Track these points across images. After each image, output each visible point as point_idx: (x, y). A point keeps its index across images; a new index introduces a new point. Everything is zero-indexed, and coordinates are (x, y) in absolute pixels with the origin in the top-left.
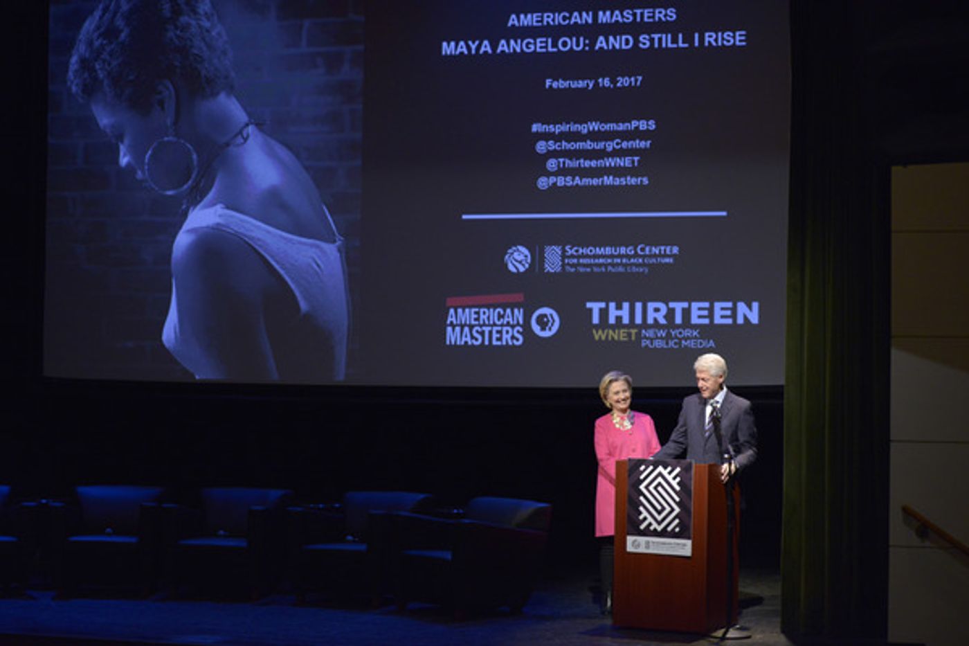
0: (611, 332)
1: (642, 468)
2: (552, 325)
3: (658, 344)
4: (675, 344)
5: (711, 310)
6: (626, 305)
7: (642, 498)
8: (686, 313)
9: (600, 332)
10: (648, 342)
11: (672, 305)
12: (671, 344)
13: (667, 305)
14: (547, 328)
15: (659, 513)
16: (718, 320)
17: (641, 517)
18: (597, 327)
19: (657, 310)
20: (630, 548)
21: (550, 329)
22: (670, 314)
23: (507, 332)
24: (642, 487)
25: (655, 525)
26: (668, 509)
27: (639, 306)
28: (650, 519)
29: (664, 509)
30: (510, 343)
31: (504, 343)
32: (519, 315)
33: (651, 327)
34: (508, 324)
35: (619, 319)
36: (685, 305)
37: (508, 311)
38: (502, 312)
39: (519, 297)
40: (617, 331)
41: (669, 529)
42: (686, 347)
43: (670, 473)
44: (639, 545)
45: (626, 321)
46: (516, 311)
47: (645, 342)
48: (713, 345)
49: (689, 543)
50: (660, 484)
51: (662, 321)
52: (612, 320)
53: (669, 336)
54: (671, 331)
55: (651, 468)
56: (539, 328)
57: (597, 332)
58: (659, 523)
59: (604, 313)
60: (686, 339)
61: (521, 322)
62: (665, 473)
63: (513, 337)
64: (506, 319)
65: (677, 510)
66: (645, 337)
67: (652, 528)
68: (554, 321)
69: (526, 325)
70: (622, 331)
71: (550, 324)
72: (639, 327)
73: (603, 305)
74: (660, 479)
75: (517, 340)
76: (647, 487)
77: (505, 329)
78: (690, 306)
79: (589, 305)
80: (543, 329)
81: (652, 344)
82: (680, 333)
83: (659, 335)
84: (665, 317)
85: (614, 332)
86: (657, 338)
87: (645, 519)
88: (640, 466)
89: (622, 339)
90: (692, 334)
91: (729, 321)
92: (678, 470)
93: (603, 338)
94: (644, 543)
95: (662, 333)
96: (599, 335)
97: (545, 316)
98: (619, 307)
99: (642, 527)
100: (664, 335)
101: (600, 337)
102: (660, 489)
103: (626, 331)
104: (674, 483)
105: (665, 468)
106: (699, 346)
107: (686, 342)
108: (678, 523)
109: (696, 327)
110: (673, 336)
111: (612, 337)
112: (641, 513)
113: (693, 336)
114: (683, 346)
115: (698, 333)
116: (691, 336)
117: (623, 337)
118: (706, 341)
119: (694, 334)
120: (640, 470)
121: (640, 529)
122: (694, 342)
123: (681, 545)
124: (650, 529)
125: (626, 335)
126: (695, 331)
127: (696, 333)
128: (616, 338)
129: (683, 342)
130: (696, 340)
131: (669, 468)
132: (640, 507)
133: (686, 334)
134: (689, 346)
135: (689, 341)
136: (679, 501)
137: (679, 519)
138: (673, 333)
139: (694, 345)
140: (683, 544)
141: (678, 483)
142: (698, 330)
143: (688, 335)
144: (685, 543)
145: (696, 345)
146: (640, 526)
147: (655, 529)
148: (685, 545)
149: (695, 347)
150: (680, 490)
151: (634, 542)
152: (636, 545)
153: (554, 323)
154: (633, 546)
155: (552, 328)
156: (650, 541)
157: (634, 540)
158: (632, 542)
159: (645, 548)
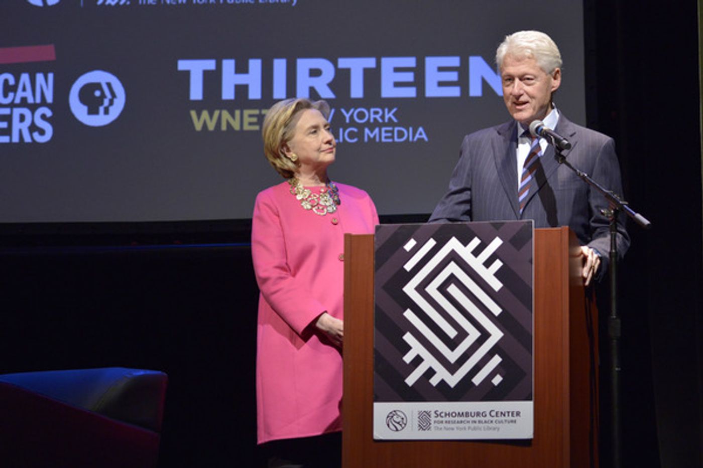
0: (226, 115)
1: (410, 245)
2: (111, 103)
4: (351, 135)
5: (419, 72)
6: (255, 65)
7: (409, 314)
8: (372, 78)
9: (205, 114)
11: (343, 63)
12: (344, 135)
13: (335, 64)
14: (101, 109)
15: (452, 344)
16: (432, 91)
17: (408, 358)
18: (199, 106)
19: (315, 73)
20: (381, 431)
21: (106, 111)
22: (341, 80)
23: (22, 118)
24: (410, 289)
25: (441, 374)
26: (474, 334)
27: (280, 66)
28: (429, 361)
29: (463, 334)
30: (27, 139)
31: (16, 139)
32: (46, 85)
34: (24, 103)
35: (242, 90)
36: (370, 63)
37: (25, 78)
38: (12, 81)
39: (48, 52)
40: (237, 113)
41: (477, 380)
42: (372, 140)
43: (476, 252)
44: (403, 424)
45: (255, 93)
46: (40, 77)
48: (424, 136)
49: (526, 408)
50: (452, 279)
51: (326, 93)
52: (228, 94)
53: (338, 122)
54: (343, 111)
55: (431, 243)
56: (85, 109)
57: (199, 116)
58: (452, 368)
59: (212, 80)
60: (372, 126)
61: (49, 99)
62: (465, 252)
63: (33, 128)
64: (20, 94)
65: (496, 334)
67: (434, 381)
68: (114, 96)
69: (60, 106)
70: (247, 112)
71: (106, 102)
73: (210, 65)
74: (453, 268)
75: (42, 132)
76: (421, 289)
77: (17, 112)
78: (379, 64)
79: (183, 65)
80: (93, 111)
82: (361, 115)
84: (331, 85)
85: (233, 116)
87: (418, 360)
88: (406, 241)
89: (247, 127)
90: (383, 117)
91: (455, 92)
92: (497, 243)
93: (211, 126)
94: (416, 415)
96: (202, 121)
97: (98, 86)
98: (242, 68)
99: (411, 380)
101: (205, 125)
102: (453, 289)
103: (256, 112)
104: (489, 275)
105: (465, 243)
106: (396, 140)
107: (372, 132)
108: (500, 364)
109: (390, 103)
110: (347, 121)
111: (228, 124)
112: (408, 348)
113: (386, 121)
114: (366, 139)
115: (394, 114)
116: (380, 121)
117: (251, 124)
118: (411, 129)
119: (387, 117)
120: (405, 250)
121: (406, 385)
122: (386, 132)
123: (507, 414)
124: (430, 385)
125: (255, 120)
126: (389, 112)
127: (391, 115)
128: (236, 126)
129: (367, 131)
130: (390, 129)
131: (476, 242)
132: (404, 334)
133: (372, 116)
134: (377, 139)
135: (377, 131)
136: (501, 314)
137: (500, 355)
138: (347, 116)
139: (386, 137)
140: (513, 413)
141: (497, 275)
142: (394, 110)
143: (375, 119)
144: (516, 410)
145: (392, 137)
146: (405, 379)
147: (443, 383)
148: (518, 414)
149: (390, 140)
150: (501, 289)
151: (392, 417)
152: (398, 423)
153: (115, 101)
154: (388, 425)
155: (111, 109)
156: (430, 412)
157: (391, 413)
158: (386, 416)
159: (419, 429)
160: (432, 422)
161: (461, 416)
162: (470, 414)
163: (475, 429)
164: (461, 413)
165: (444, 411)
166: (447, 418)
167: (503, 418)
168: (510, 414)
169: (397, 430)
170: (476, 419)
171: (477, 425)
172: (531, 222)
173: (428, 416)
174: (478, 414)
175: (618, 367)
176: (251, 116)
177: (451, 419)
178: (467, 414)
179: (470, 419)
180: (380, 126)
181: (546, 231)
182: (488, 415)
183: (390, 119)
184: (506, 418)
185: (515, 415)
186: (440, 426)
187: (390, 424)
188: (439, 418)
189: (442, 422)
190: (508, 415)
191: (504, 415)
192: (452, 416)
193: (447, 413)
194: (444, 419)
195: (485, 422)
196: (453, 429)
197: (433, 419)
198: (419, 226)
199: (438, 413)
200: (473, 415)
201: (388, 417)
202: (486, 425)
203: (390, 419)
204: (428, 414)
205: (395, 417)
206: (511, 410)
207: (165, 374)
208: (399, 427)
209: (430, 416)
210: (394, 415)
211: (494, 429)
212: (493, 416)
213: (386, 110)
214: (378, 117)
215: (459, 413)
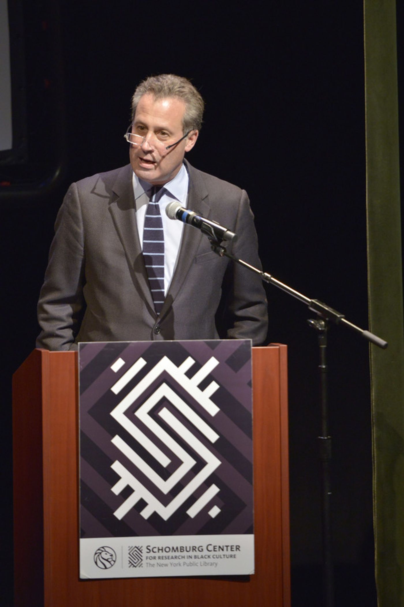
1: (118, 365)
7: (117, 441)
15: (165, 473)
17: (117, 489)
20: (88, 569)
24: (118, 414)
25: (154, 506)
26: (189, 463)
28: (140, 492)
29: (176, 463)
41: (193, 512)
43: (190, 374)
44: (112, 561)
49: (247, 542)
50: (164, 402)
55: (141, 363)
58: (165, 500)
62: (178, 373)
65: (213, 463)
67: (146, 514)
74: (165, 390)
76: (130, 413)
87: (128, 491)
88: (113, 360)
92: (212, 364)
94: (126, 552)
99: (120, 513)
102: (165, 414)
104: (204, 399)
105: (178, 363)
108: (218, 495)
112: (116, 478)
120: (112, 371)
121: (115, 518)
123: (225, 548)
124: (142, 518)
131: (189, 362)
132: (112, 463)
136: (218, 441)
137: (218, 486)
140: (232, 547)
141: (214, 398)
144: (235, 544)
146: (114, 512)
147: (155, 515)
148: (238, 548)
150: (218, 414)
151: (100, 553)
152: (107, 560)
154: (96, 563)
156: (142, 547)
157: (99, 550)
158: (94, 553)
159: (130, 567)
160: (144, 558)
161: (175, 552)
162: (185, 549)
163: (191, 564)
164: (175, 548)
165: (157, 546)
166: (161, 554)
167: (221, 553)
168: (229, 548)
169: (106, 568)
170: (192, 554)
171: (193, 560)
172: (250, 341)
173: (139, 552)
174: (194, 549)
177: (164, 554)
178: (182, 549)
179: (185, 554)
181: (263, 350)
182: (205, 548)
184: (225, 552)
185: (235, 549)
186: (153, 562)
187: (99, 562)
188: (152, 554)
189: (155, 558)
190: (227, 550)
191: (223, 550)
192: (166, 551)
193: (160, 548)
194: (157, 555)
195: (202, 557)
196: (166, 565)
197: (144, 554)
198: (128, 344)
199: (150, 548)
200: (188, 550)
201: (96, 554)
202: (202, 560)
203: (98, 556)
204: (139, 549)
205: (103, 555)
206: (230, 544)
208: (108, 565)
209: (141, 552)
210: (103, 552)
211: (212, 564)
212: (210, 551)
215: (173, 548)
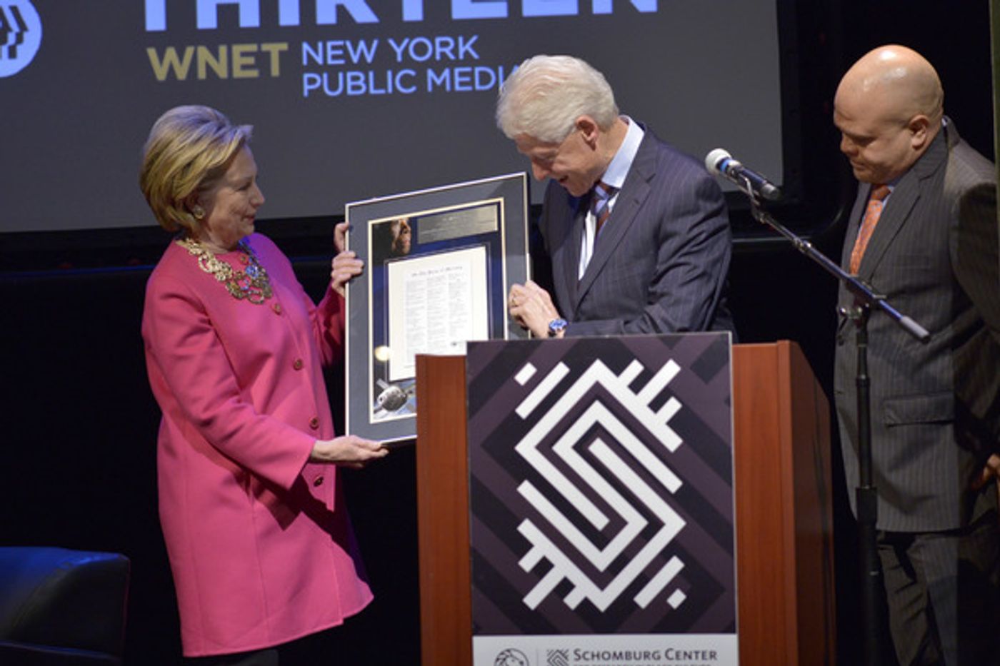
0: (204, 53)
1: (525, 374)
2: (19, 39)
3: (355, 84)
4: (406, 81)
7: (527, 490)
9: (171, 53)
10: (322, 81)
12: (394, 82)
14: (4, 50)
15: (600, 539)
16: (533, 6)
17: (528, 563)
18: (160, 41)
21: (12, 53)
24: (527, 448)
25: (584, 589)
26: (636, 523)
28: (563, 568)
29: (617, 523)
33: (327, 33)
35: (228, 13)
40: (223, 50)
41: (644, 598)
42: (439, 89)
43: (637, 386)
45: (249, 17)
47: (312, 81)
49: (727, 646)
50: (597, 431)
51: (362, 14)
53: (384, 61)
54: (392, 42)
55: (561, 371)
57: (161, 56)
58: (602, 579)
60: (439, 65)
62: (618, 386)
65: (673, 523)
66: (313, 66)
67: (572, 601)
68: (23, 27)
70: (237, 49)
71: (11, 38)
72: (293, 36)
74: (597, 413)
76: (546, 447)
81: (333, 86)
82: (421, 49)
83: (355, 59)
85: (216, 55)
86: (349, 66)
87: (544, 566)
88: (518, 367)
89: (238, 73)
90: (455, 51)
91: (572, 9)
92: (670, 370)
93: (181, 73)
94: (544, 657)
95: (365, 51)
96: (166, 64)
99: (533, 599)
100: (369, 59)
101: (171, 70)
102: (599, 448)
103: (253, 48)
104: (658, 424)
105: (617, 369)
106: (478, 87)
107: (438, 75)
108: (681, 573)
109: (467, 28)
110: (399, 59)
111: (209, 68)
112: (526, 546)
113: (461, 57)
114: (430, 88)
115: (473, 46)
116: (452, 57)
117: (244, 67)
118: (501, 70)
119: (462, 50)
120: (517, 383)
121: (525, 607)
122: (461, 74)
123: (694, 656)
124: (566, 607)
125: (251, 61)
126: (465, 42)
127: (468, 47)
128: (222, 72)
129: (430, 74)
130: (468, 69)
131: (635, 369)
132: (519, 522)
133: (439, 50)
134: (448, 88)
135: (446, 73)
136: (680, 490)
137: (681, 558)
138: (399, 51)
139: (462, 84)
140: (704, 654)
141: (673, 423)
142: (474, 39)
143: (443, 54)
144: (708, 648)
145: (472, 83)
146: (523, 596)
147: (586, 603)
148: (713, 655)
149: (469, 88)
150: (680, 449)
151: (504, 660)
153: (26, 35)
155: (20, 48)
156: (567, 651)
157: (502, 653)
158: (495, 658)
161: (618, 658)
162: (633, 655)
164: (618, 654)
165: (590, 650)
166: (596, 662)
167: (688, 662)
168: (700, 655)
170: (643, 662)
173: (564, 659)
174: (646, 655)
175: (874, 570)
176: (244, 54)
177: (602, 663)
178: (628, 655)
179: (633, 662)
180: (452, 65)
181: (752, 349)
182: (663, 655)
183: (466, 53)
184: (694, 662)
185: (708, 656)
188: (582, 662)
190: (697, 657)
191: (690, 657)
192: (604, 658)
193: (595, 653)
194: (590, 663)
197: (572, 662)
199: (581, 653)
200: (638, 656)
201: (498, 659)
203: (501, 663)
204: (564, 654)
205: (509, 662)
206: (701, 649)
207: (126, 559)
209: (566, 658)
210: (507, 656)
212: (671, 659)
213: (461, 40)
214: (447, 50)
215: (615, 654)
